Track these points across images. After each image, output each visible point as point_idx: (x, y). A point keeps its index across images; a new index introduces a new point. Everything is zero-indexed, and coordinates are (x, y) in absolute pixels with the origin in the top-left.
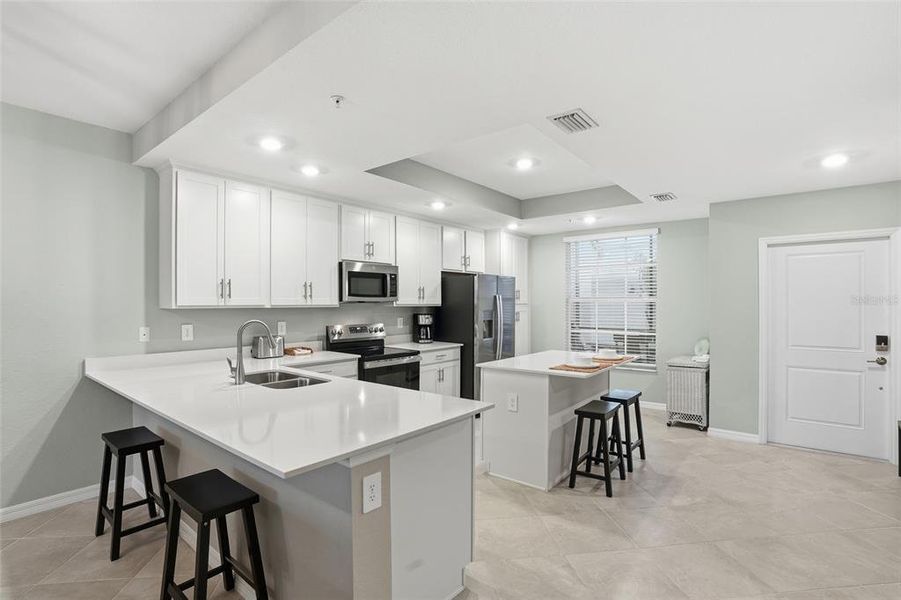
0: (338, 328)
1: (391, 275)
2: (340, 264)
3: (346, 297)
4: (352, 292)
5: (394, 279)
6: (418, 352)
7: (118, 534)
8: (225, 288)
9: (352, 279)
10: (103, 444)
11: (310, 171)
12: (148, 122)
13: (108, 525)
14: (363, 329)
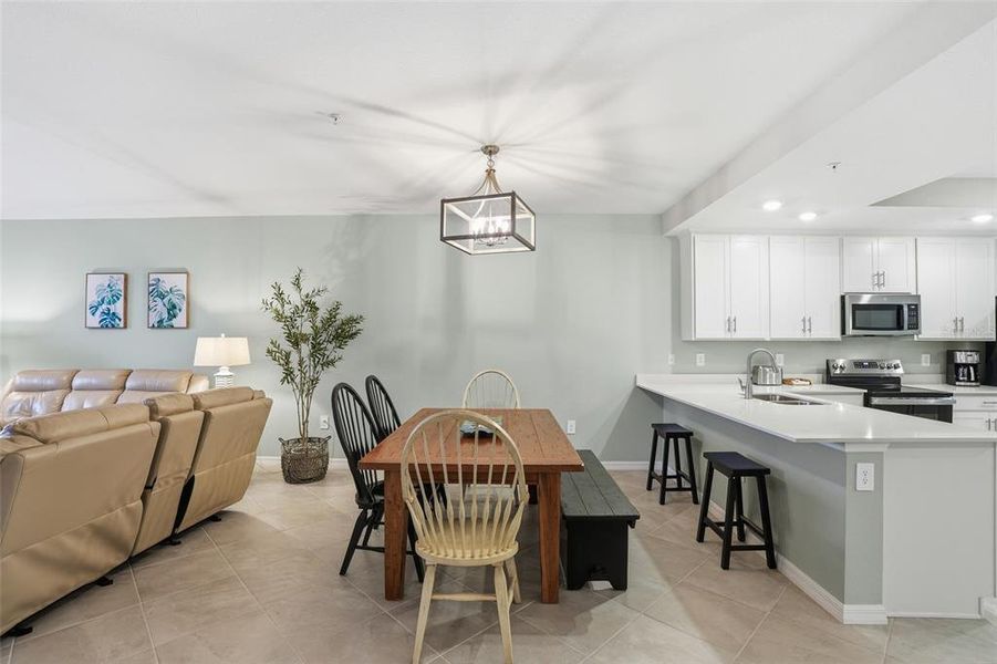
0: (841, 362)
1: (909, 306)
2: (843, 298)
3: (850, 331)
4: (857, 325)
5: (915, 310)
6: (952, 395)
7: (664, 490)
8: (731, 324)
9: (857, 312)
10: (653, 430)
11: (808, 217)
12: (674, 206)
13: (656, 484)
14: (872, 364)
